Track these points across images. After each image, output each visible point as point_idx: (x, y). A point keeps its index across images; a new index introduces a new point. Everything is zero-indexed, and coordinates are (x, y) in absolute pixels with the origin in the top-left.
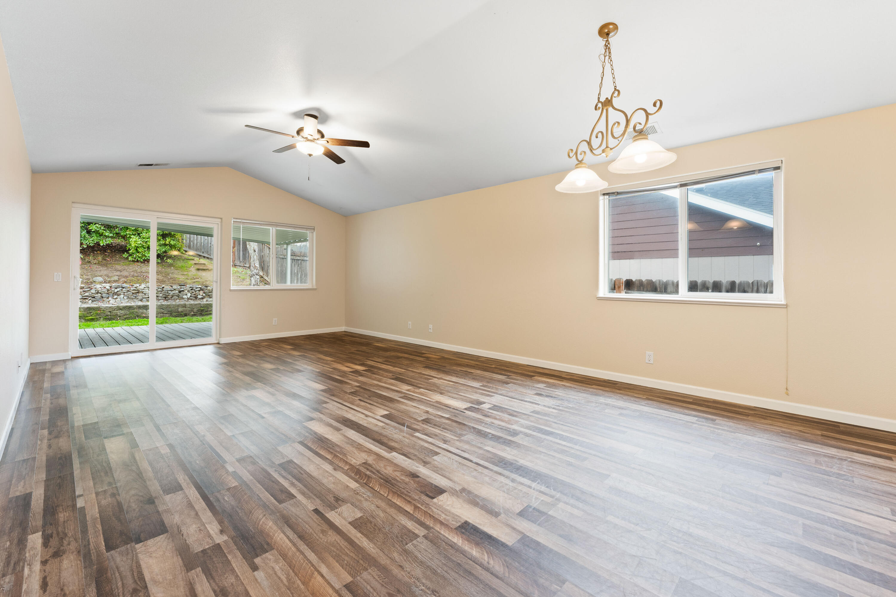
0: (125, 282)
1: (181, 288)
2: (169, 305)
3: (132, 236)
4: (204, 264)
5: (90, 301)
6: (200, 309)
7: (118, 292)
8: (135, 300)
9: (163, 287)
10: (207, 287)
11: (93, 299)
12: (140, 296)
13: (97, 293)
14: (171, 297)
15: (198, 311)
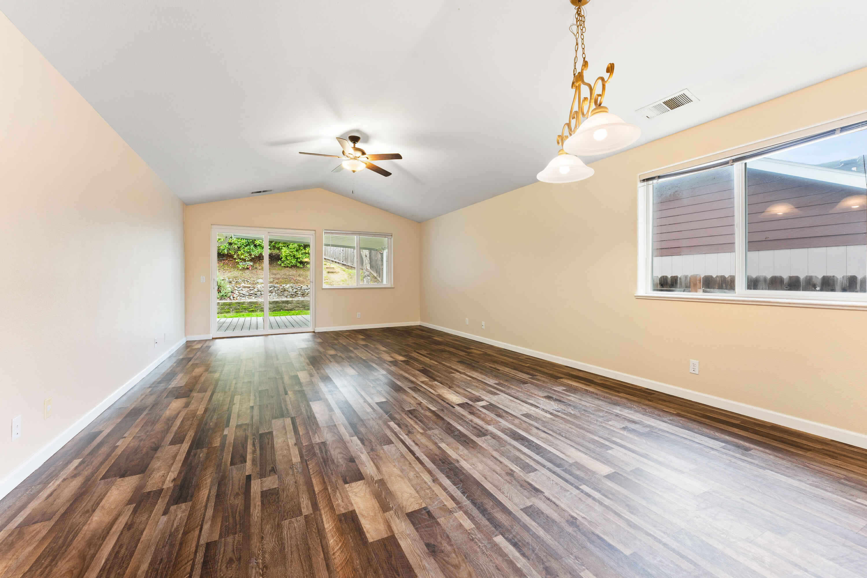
0: (277, 283)
2: (303, 301)
3: (283, 248)
4: (333, 268)
8: (282, 296)
9: (301, 287)
11: (255, 296)
12: (286, 293)
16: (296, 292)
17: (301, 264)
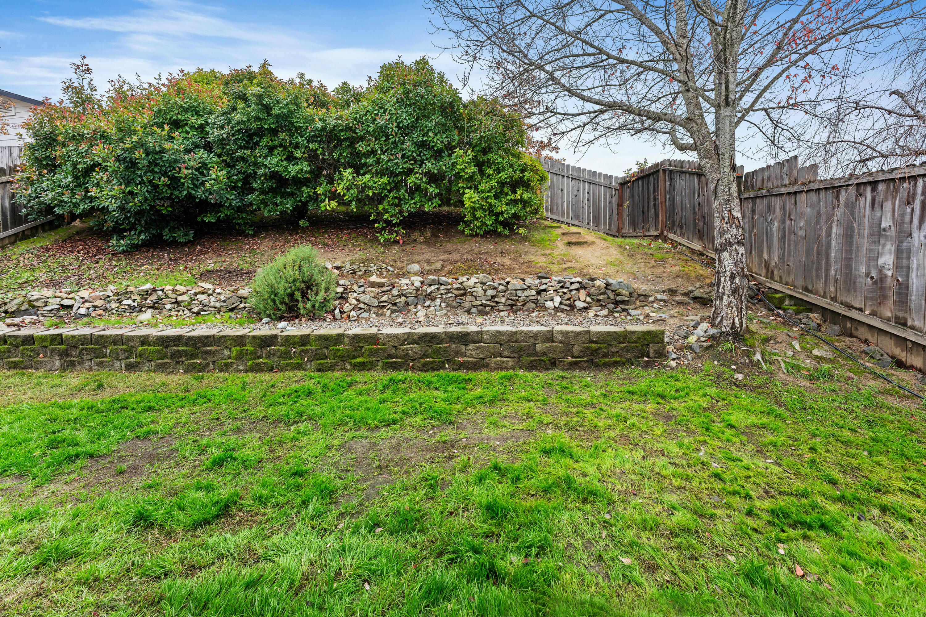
1: (541, 284)
2: (515, 333)
3: (467, 191)
4: (579, 233)
5: (389, 312)
6: (588, 348)
7: (432, 292)
8: (459, 311)
9: (508, 283)
10: (592, 280)
11: (394, 308)
12: (468, 301)
13: (400, 296)
14: (523, 305)
15: (585, 352)
16: (493, 297)
17: (504, 228)
